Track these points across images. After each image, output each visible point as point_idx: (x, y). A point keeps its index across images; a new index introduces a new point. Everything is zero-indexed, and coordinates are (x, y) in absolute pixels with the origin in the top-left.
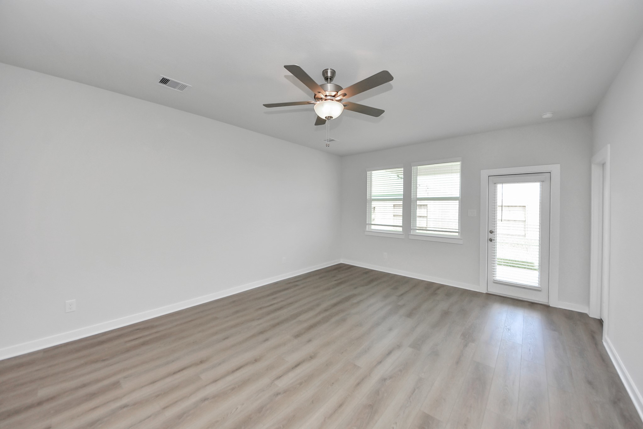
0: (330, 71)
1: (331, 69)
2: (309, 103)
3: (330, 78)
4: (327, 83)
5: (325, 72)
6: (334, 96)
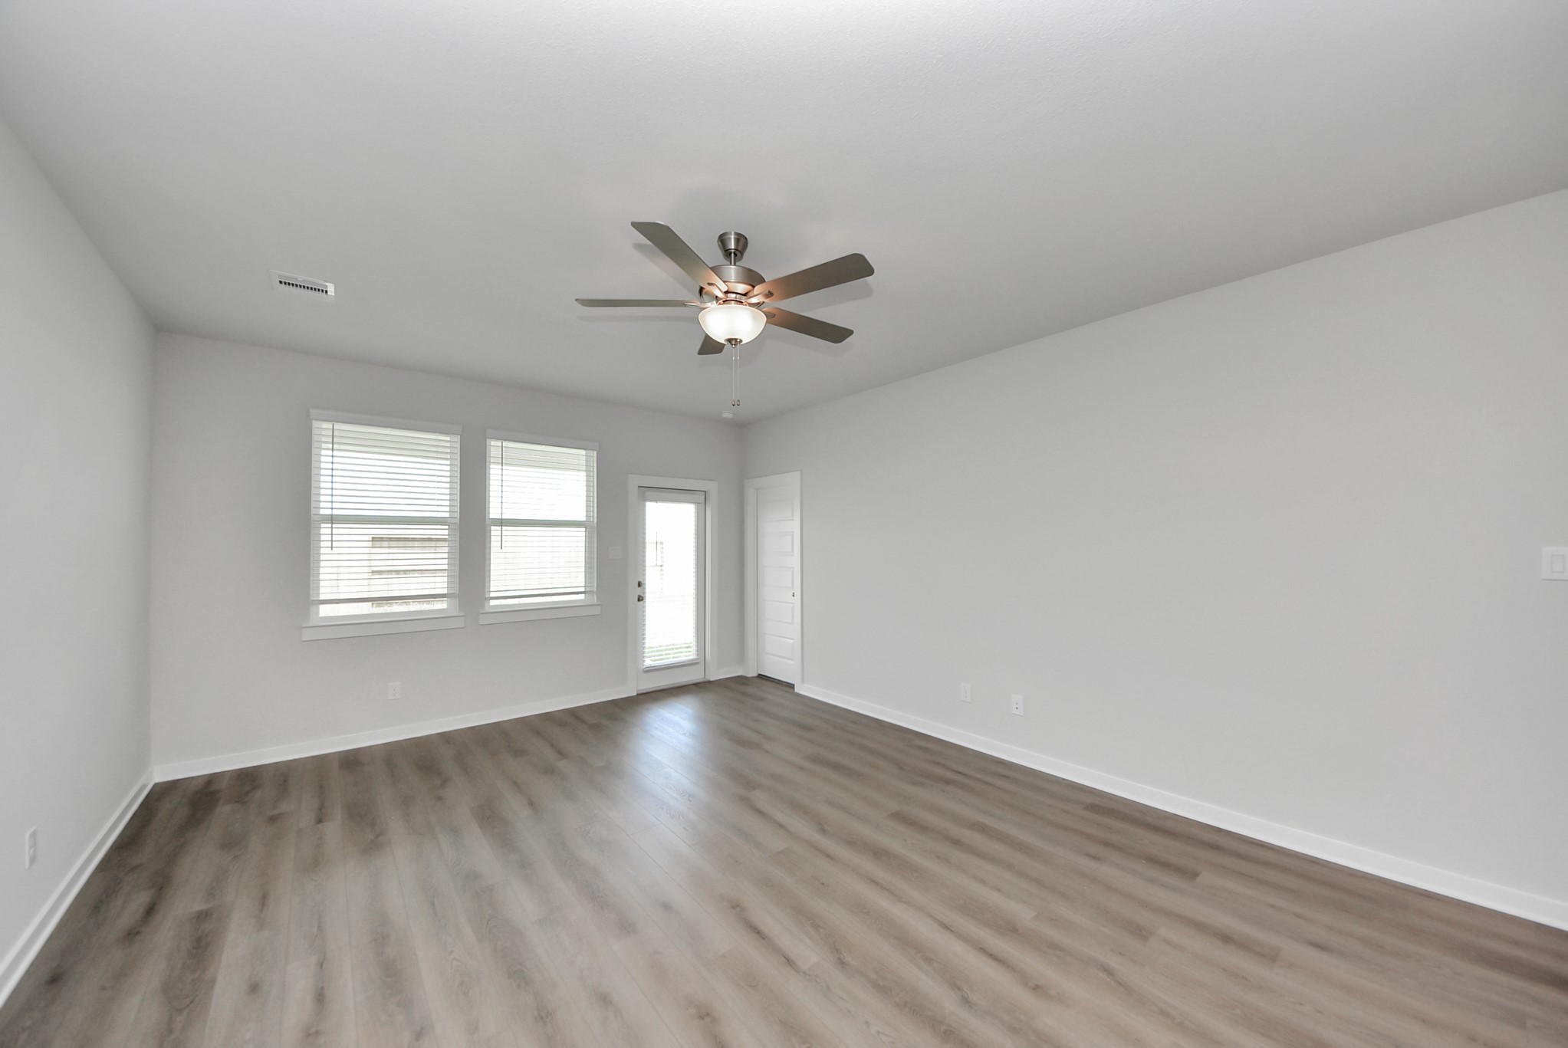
0: (735, 238)
1: (738, 234)
2: (683, 304)
3: (734, 253)
4: (729, 263)
5: (722, 240)
6: (745, 295)
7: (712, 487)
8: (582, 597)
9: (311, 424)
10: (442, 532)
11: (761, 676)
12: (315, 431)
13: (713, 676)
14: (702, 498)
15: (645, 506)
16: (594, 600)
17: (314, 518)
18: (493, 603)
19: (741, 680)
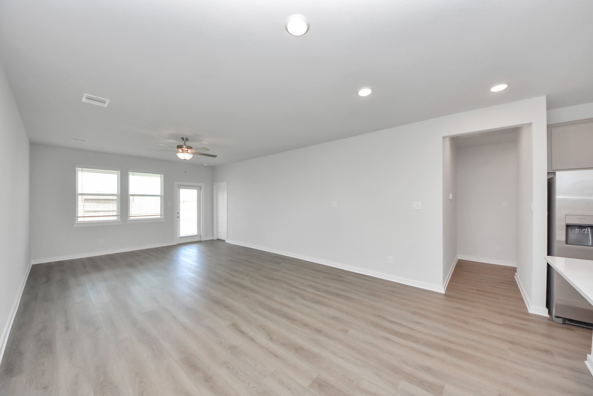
7: (203, 185)
8: (159, 216)
9: (76, 169)
10: (115, 198)
11: (218, 239)
12: (77, 170)
13: (203, 239)
14: (199, 188)
15: (180, 190)
16: (163, 217)
17: (76, 194)
18: (131, 218)
19: (213, 240)
